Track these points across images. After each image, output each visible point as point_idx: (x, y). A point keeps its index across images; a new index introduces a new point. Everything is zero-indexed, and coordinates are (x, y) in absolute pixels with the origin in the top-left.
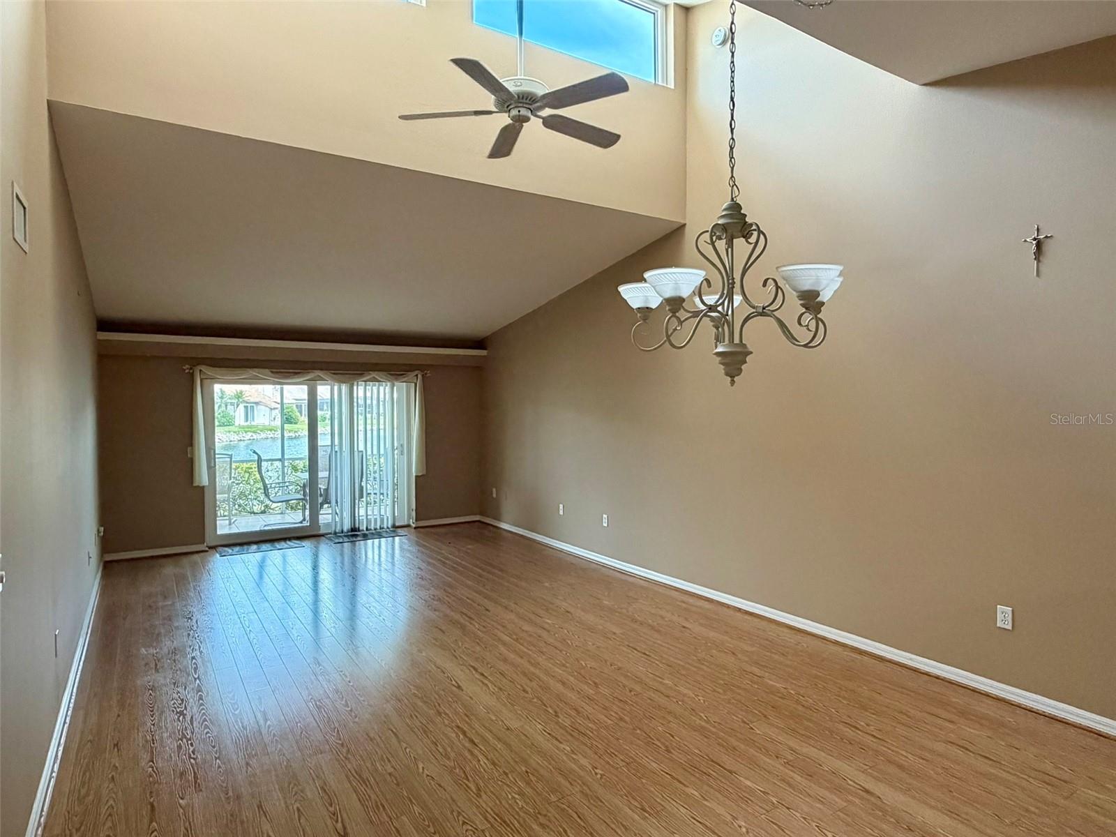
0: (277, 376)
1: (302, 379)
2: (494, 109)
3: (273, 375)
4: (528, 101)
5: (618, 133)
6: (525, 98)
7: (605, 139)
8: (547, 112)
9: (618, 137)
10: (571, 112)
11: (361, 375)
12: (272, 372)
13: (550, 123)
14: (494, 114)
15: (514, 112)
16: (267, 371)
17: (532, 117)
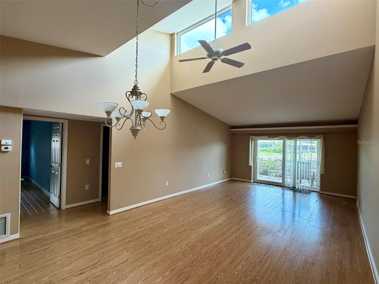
0: (270, 138)
1: (277, 139)
2: (207, 57)
3: (268, 137)
4: (218, 54)
5: (244, 63)
6: (217, 53)
7: (239, 65)
8: (223, 57)
9: (243, 64)
10: (230, 57)
11: (298, 137)
12: (269, 137)
13: (223, 61)
14: (207, 59)
15: (213, 58)
16: (267, 136)
17: (218, 59)
